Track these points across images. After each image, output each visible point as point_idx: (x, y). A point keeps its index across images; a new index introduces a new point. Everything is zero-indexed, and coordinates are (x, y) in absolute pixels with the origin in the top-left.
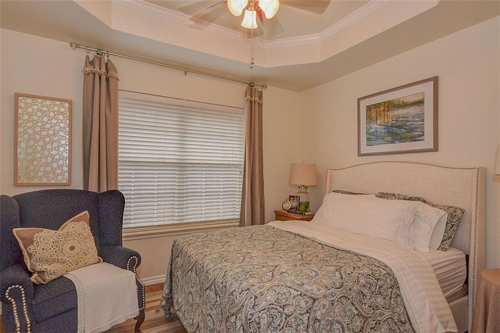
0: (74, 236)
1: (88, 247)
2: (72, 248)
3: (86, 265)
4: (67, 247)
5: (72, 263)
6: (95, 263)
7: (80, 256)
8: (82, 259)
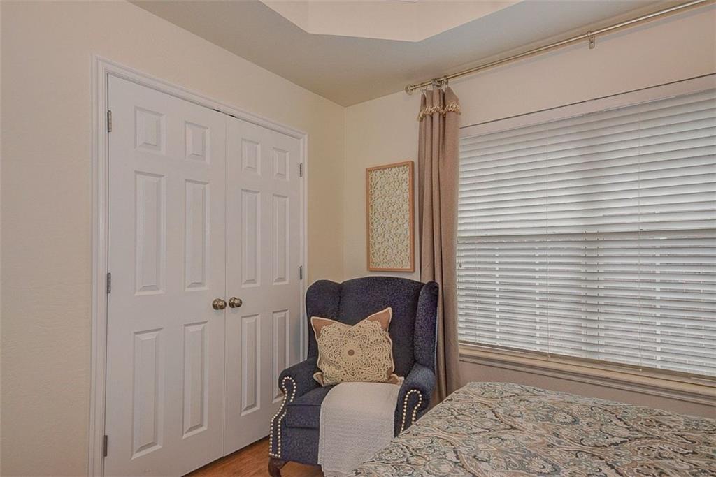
0: (356, 337)
1: (374, 356)
2: (351, 353)
3: (365, 380)
4: (345, 350)
5: (348, 371)
6: (382, 382)
7: (360, 366)
8: (361, 371)
